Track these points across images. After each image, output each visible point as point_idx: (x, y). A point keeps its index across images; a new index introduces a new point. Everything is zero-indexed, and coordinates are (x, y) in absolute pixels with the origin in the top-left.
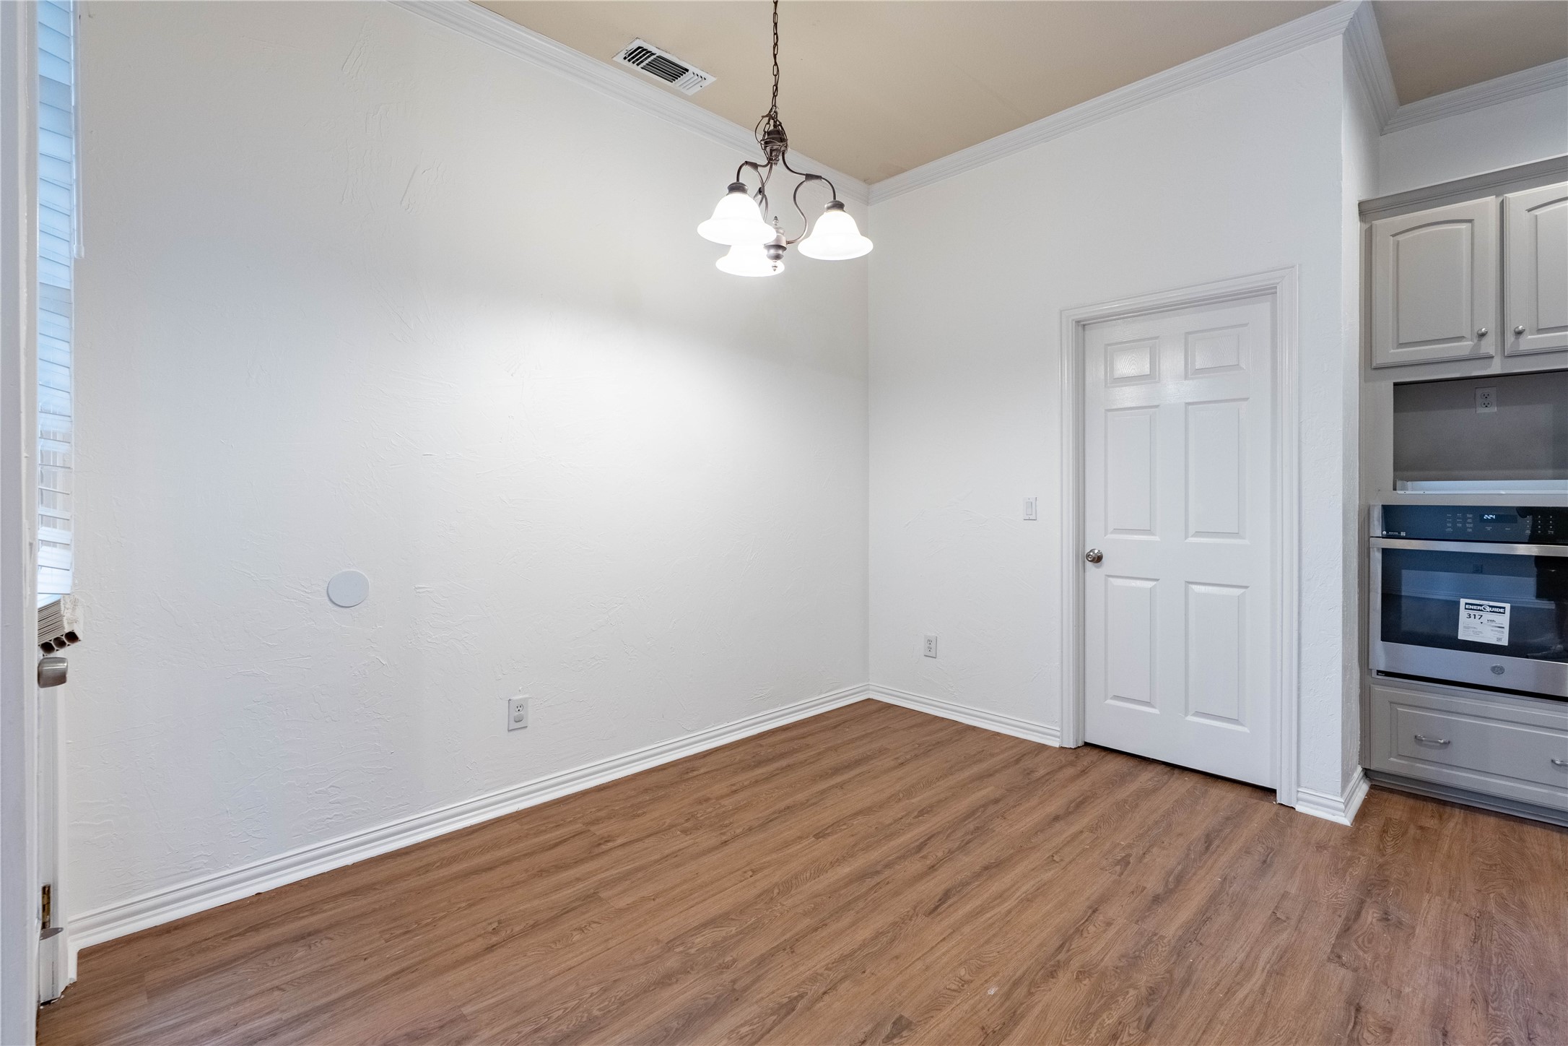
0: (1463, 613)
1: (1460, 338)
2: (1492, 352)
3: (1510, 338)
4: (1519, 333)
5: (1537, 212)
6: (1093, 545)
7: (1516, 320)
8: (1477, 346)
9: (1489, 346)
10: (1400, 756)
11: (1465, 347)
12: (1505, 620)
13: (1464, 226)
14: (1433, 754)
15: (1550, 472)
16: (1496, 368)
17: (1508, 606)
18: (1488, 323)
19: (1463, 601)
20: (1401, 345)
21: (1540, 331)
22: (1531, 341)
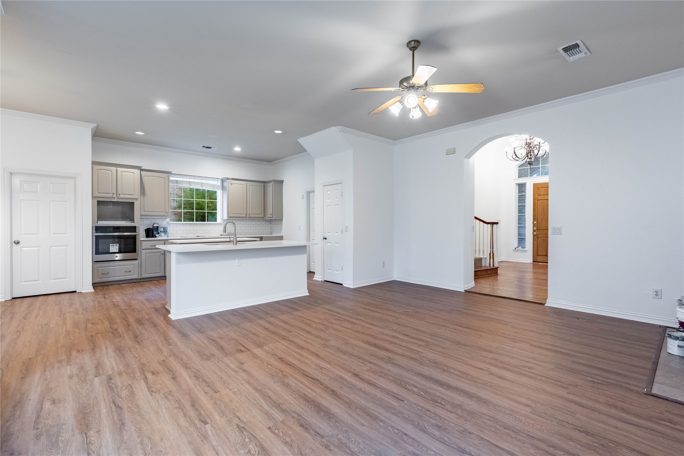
0: (111, 247)
1: (110, 193)
2: (115, 197)
3: (118, 195)
4: (120, 194)
5: (122, 173)
6: (15, 239)
7: (119, 192)
8: (113, 196)
9: (115, 196)
10: (99, 278)
11: (111, 195)
12: (118, 247)
13: (110, 172)
14: (106, 276)
15: (121, 220)
16: (116, 200)
17: (118, 244)
18: (115, 192)
19: (111, 245)
20: (99, 193)
21: (123, 194)
22: (121, 196)
